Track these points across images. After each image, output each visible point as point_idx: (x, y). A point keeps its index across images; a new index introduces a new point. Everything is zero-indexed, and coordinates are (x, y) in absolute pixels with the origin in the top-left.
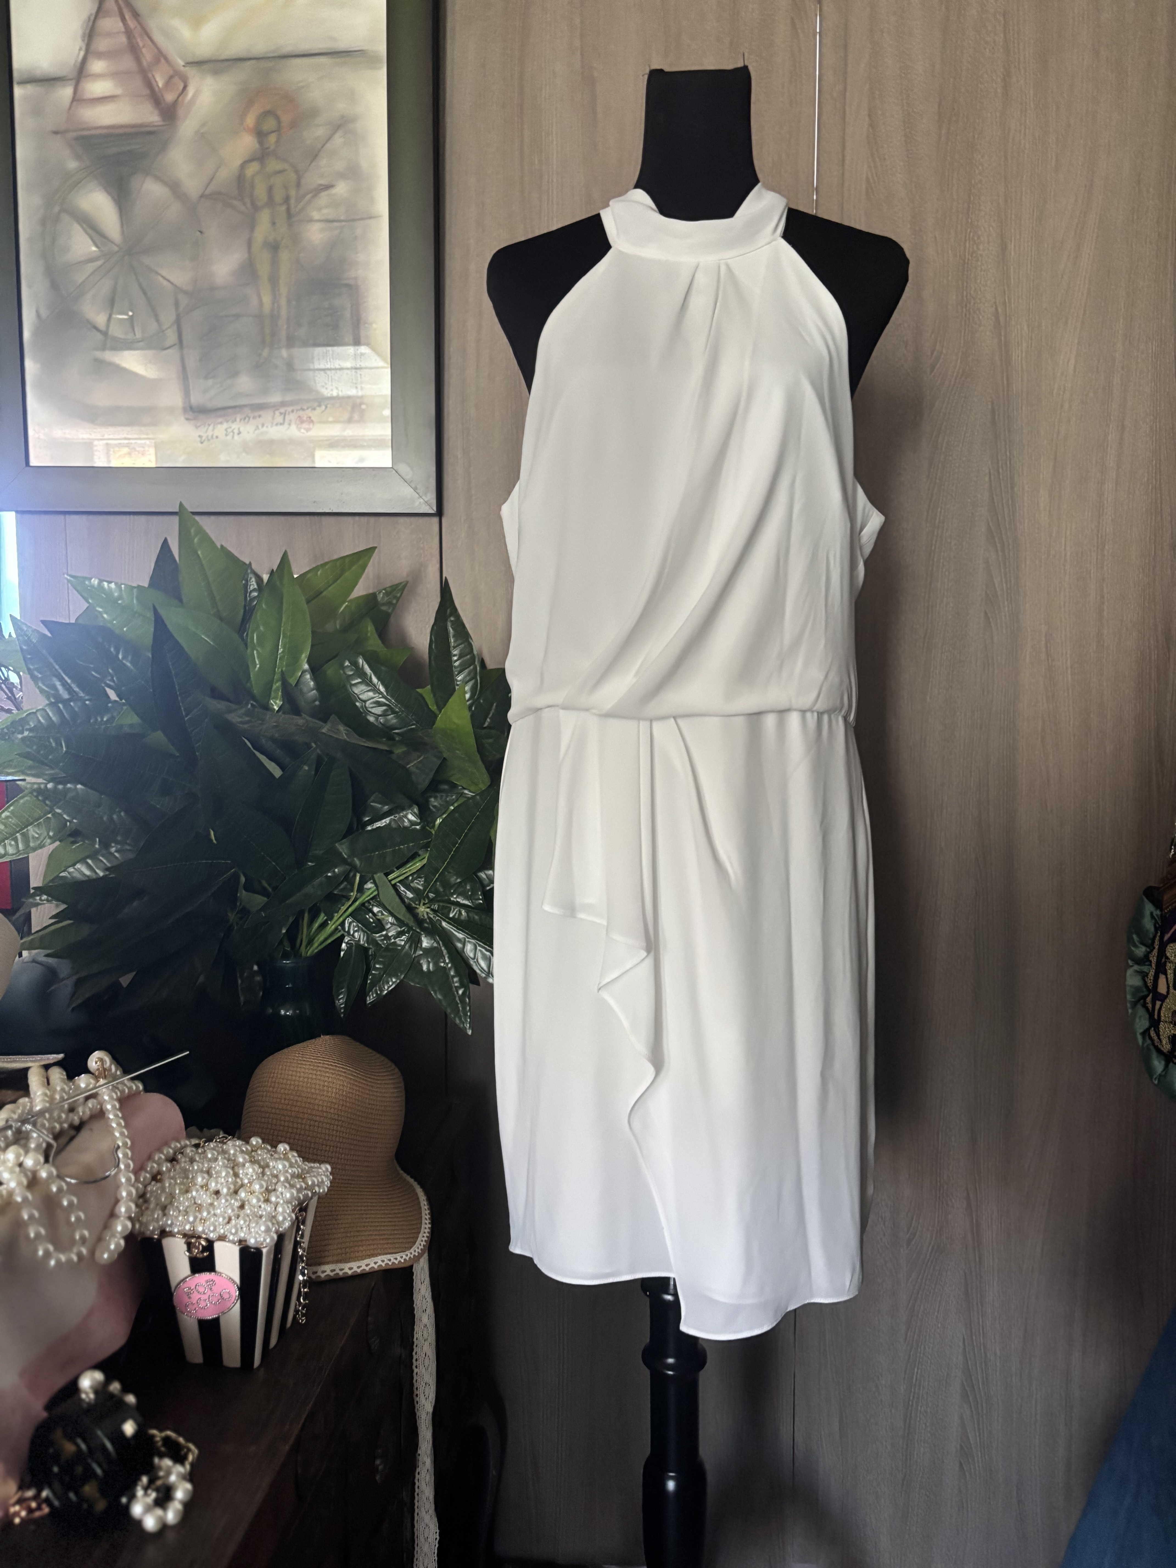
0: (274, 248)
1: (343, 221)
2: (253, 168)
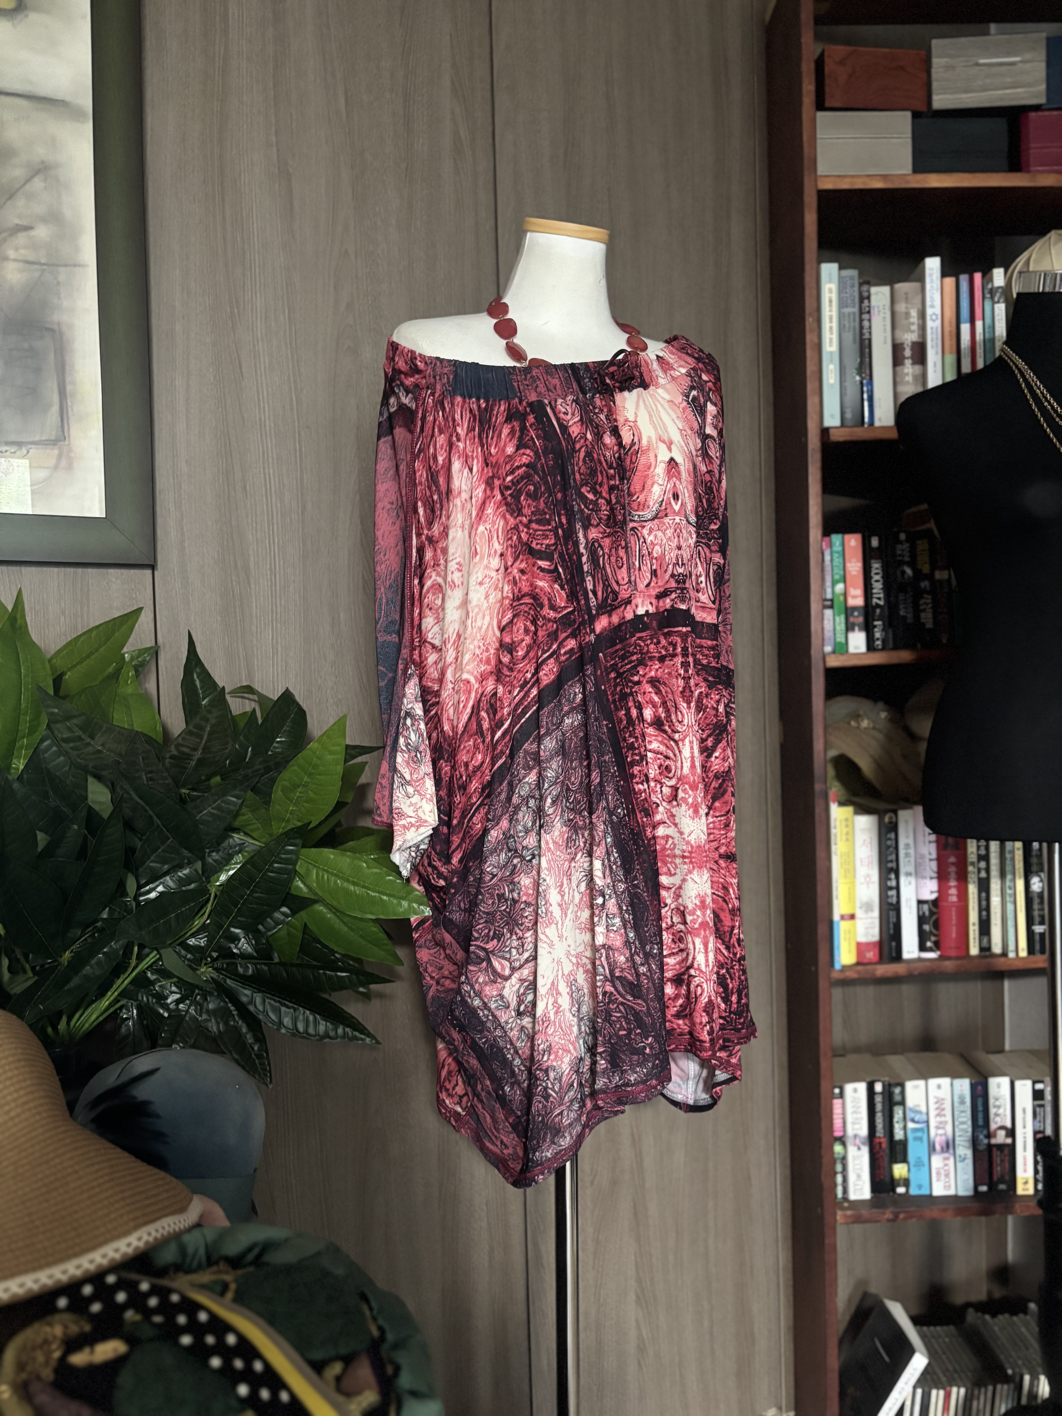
1: (44, 264)
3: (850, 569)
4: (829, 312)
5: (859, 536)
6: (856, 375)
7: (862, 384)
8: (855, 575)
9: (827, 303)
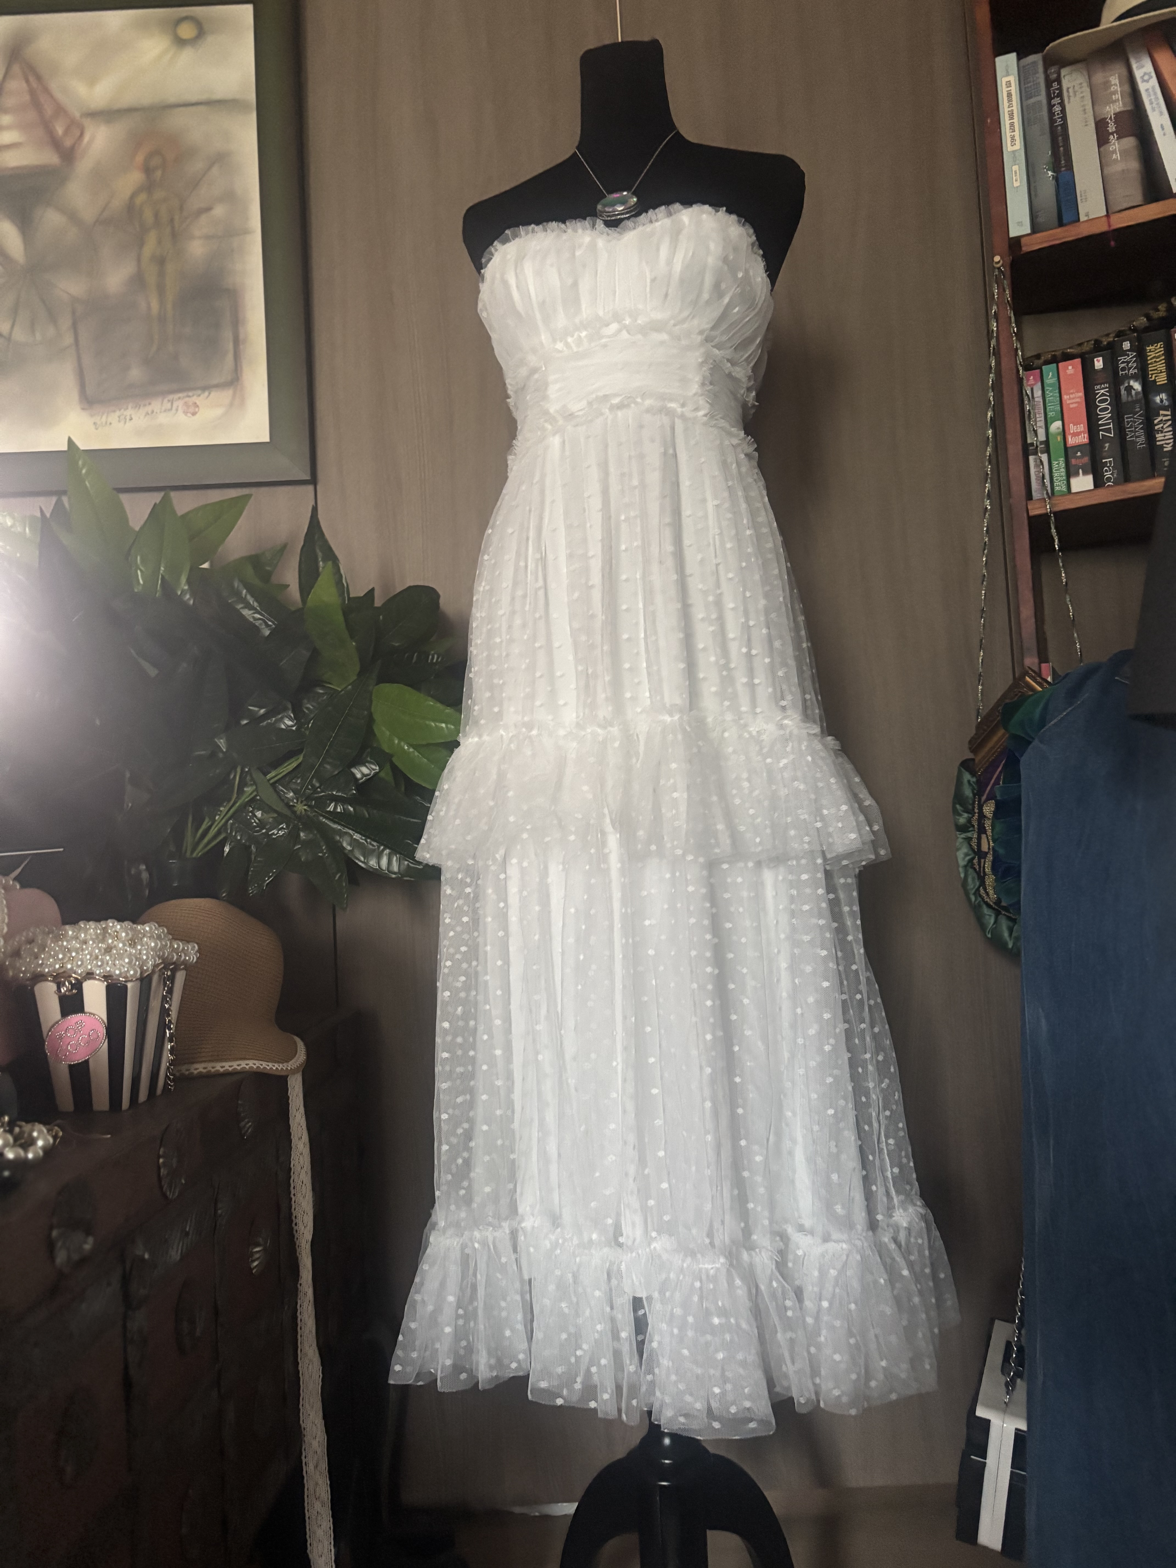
0: (161, 261)
1: (221, 236)
2: (142, 198)
3: (1068, 402)
4: (1009, 107)
5: (1078, 361)
6: (1047, 170)
7: (1056, 179)
8: (1075, 408)
9: (1005, 98)
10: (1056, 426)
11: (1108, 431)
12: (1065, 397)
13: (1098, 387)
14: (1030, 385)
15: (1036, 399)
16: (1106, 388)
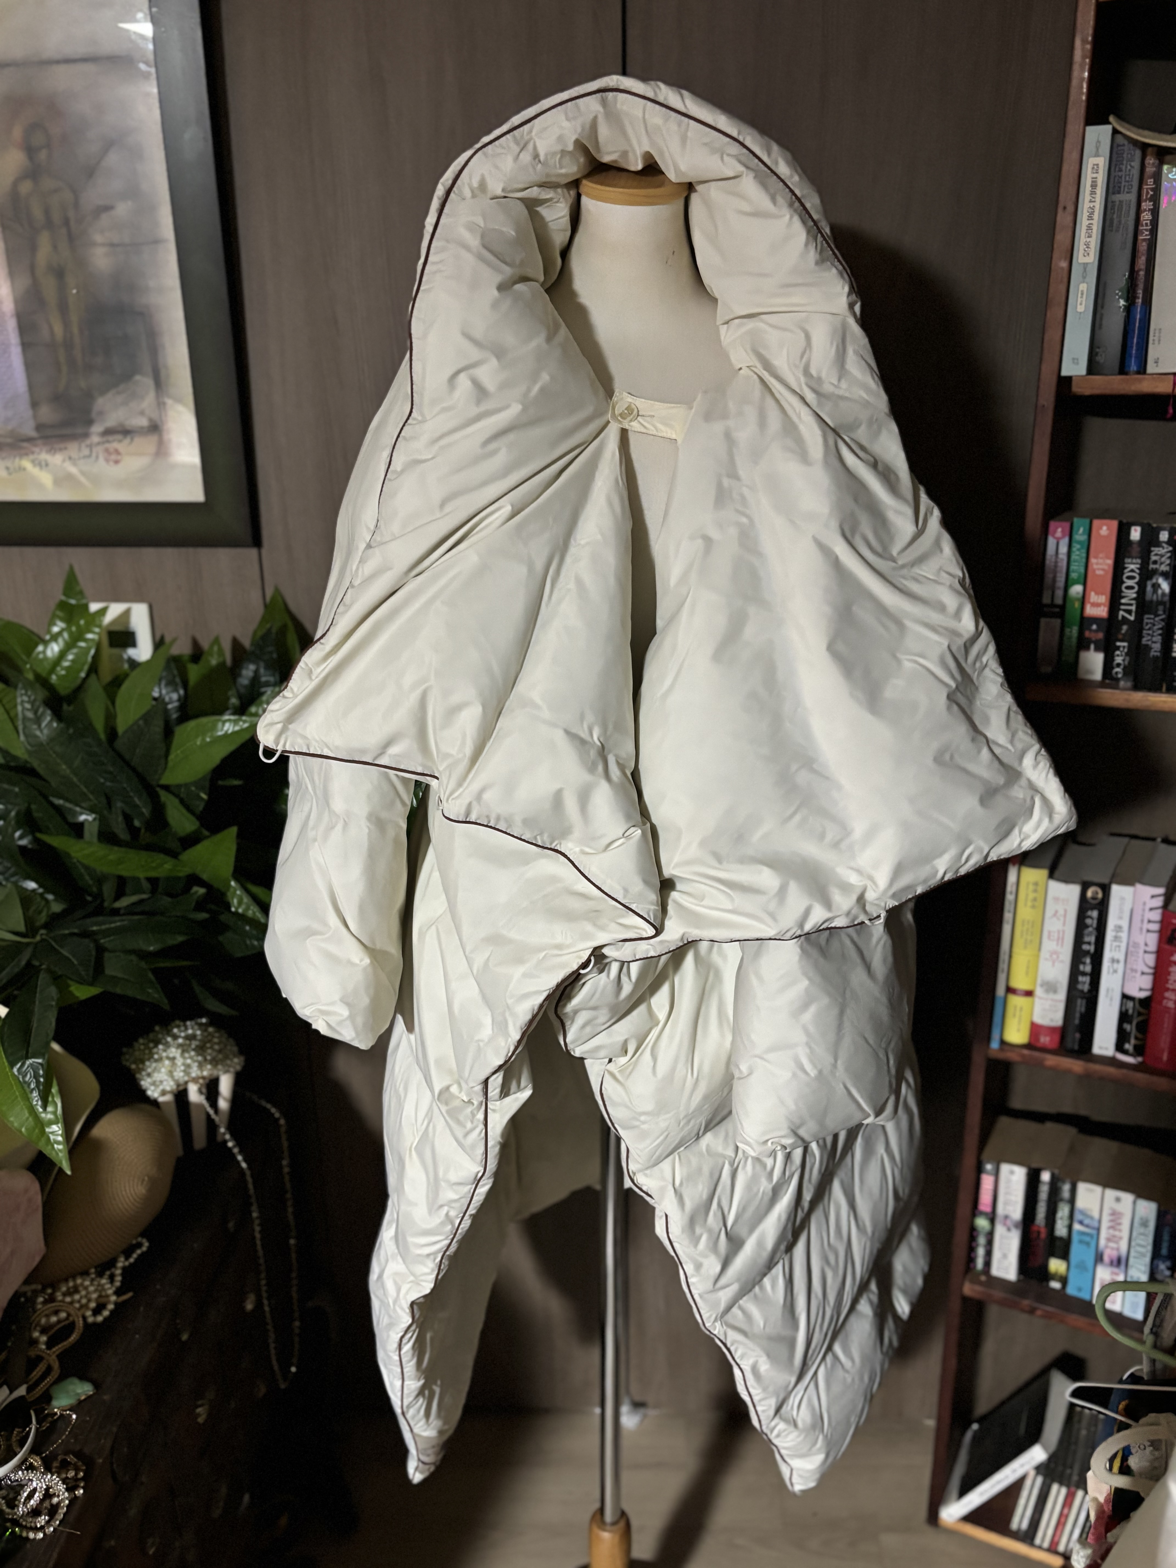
0: (59, 272)
1: (127, 245)
2: (27, 187)
3: (1095, 567)
4: (1091, 201)
5: (1115, 524)
6: (1120, 297)
7: (1129, 309)
8: (1100, 576)
9: (1088, 188)
10: (1076, 590)
11: (1129, 612)
12: (1093, 561)
13: (1129, 560)
14: (1055, 538)
15: (1061, 556)
16: (1137, 564)
